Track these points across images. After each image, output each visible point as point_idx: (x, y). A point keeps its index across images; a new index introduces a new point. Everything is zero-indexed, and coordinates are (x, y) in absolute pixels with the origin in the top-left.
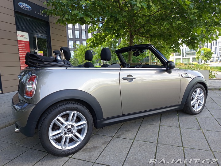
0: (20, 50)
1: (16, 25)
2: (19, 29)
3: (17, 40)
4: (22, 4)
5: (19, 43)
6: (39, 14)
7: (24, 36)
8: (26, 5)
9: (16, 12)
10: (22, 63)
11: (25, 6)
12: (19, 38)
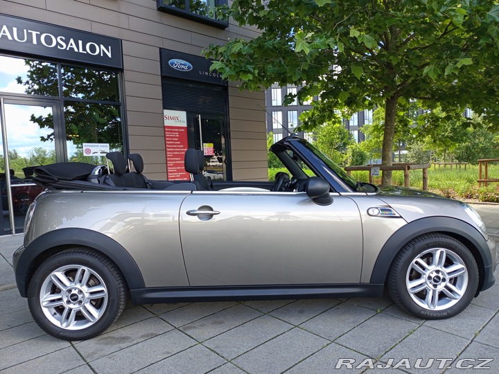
0: (170, 145)
1: (163, 100)
2: (166, 106)
3: (164, 127)
4: (175, 61)
5: (168, 131)
6: (207, 73)
7: (177, 118)
8: (183, 62)
9: (163, 78)
10: (170, 167)
11: (181, 64)
12: (167, 123)
